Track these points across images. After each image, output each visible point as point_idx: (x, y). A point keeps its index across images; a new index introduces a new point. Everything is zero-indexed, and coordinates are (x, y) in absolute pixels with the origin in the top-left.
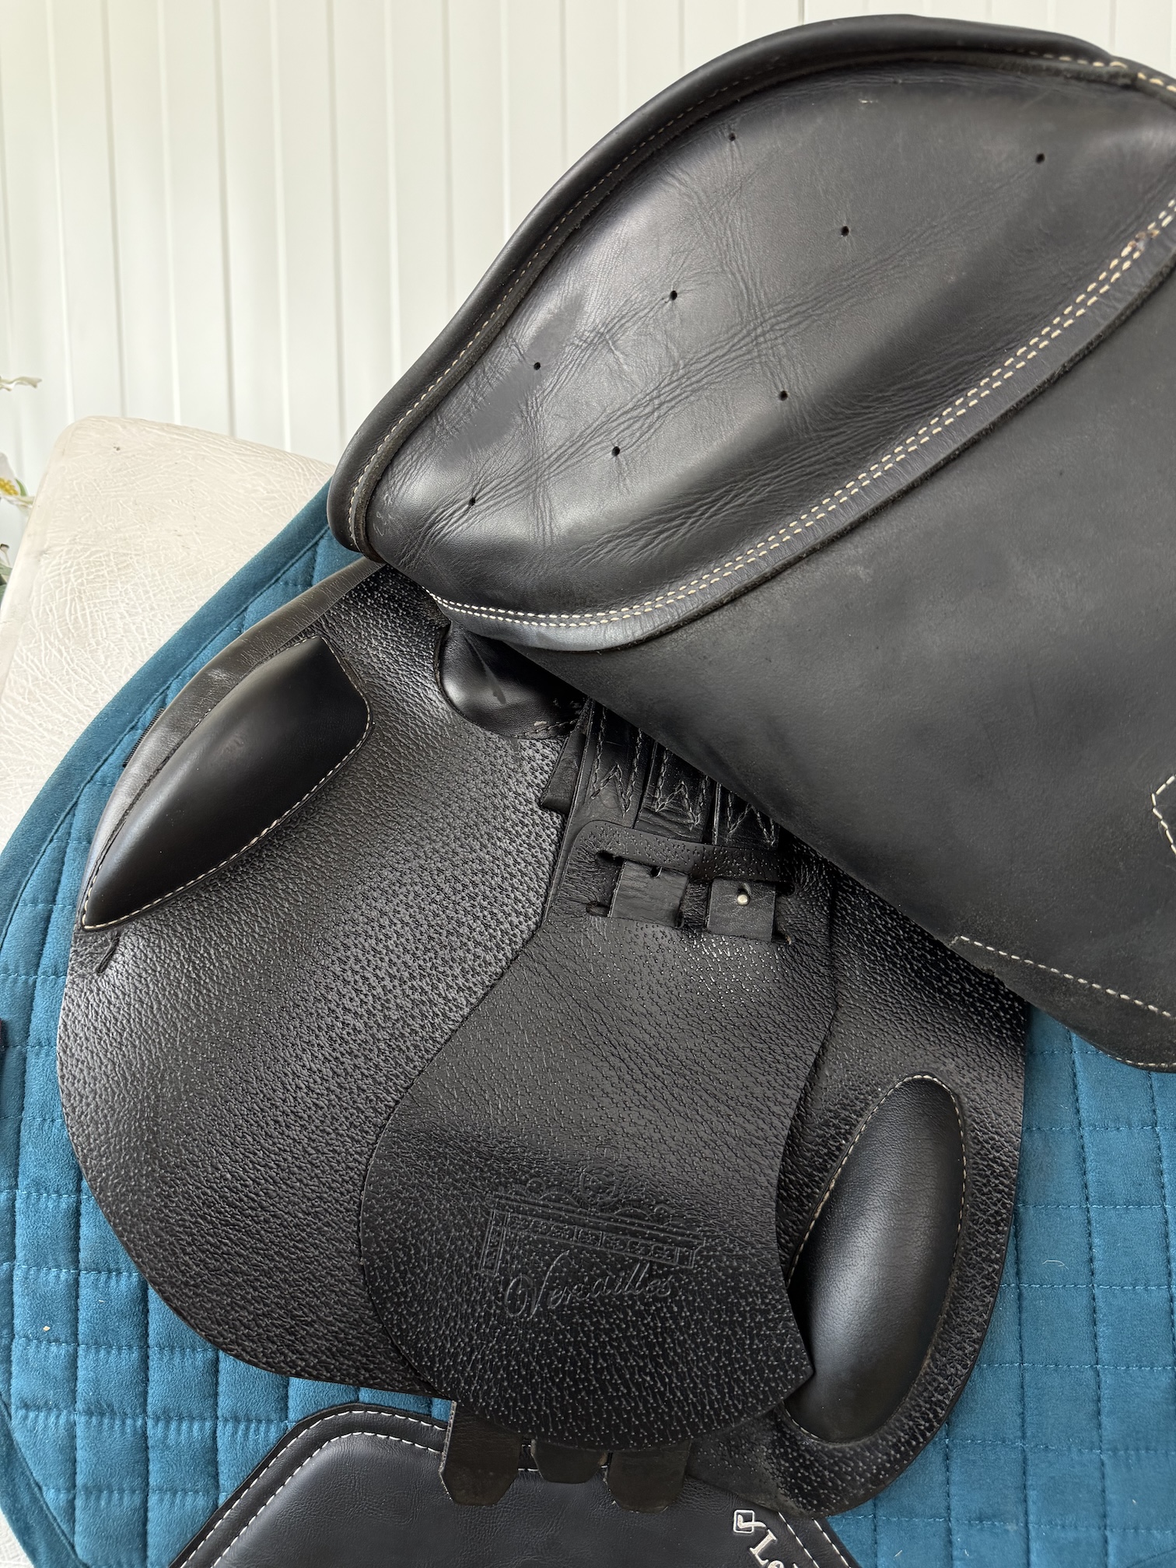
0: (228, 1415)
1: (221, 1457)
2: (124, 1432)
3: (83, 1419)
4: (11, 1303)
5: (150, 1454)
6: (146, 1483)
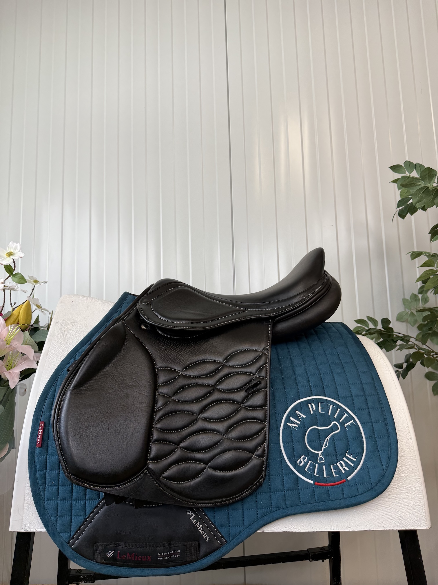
0: (88, 499)
1: (87, 507)
2: (68, 503)
3: (60, 501)
4: (45, 479)
5: (73, 508)
6: (72, 514)
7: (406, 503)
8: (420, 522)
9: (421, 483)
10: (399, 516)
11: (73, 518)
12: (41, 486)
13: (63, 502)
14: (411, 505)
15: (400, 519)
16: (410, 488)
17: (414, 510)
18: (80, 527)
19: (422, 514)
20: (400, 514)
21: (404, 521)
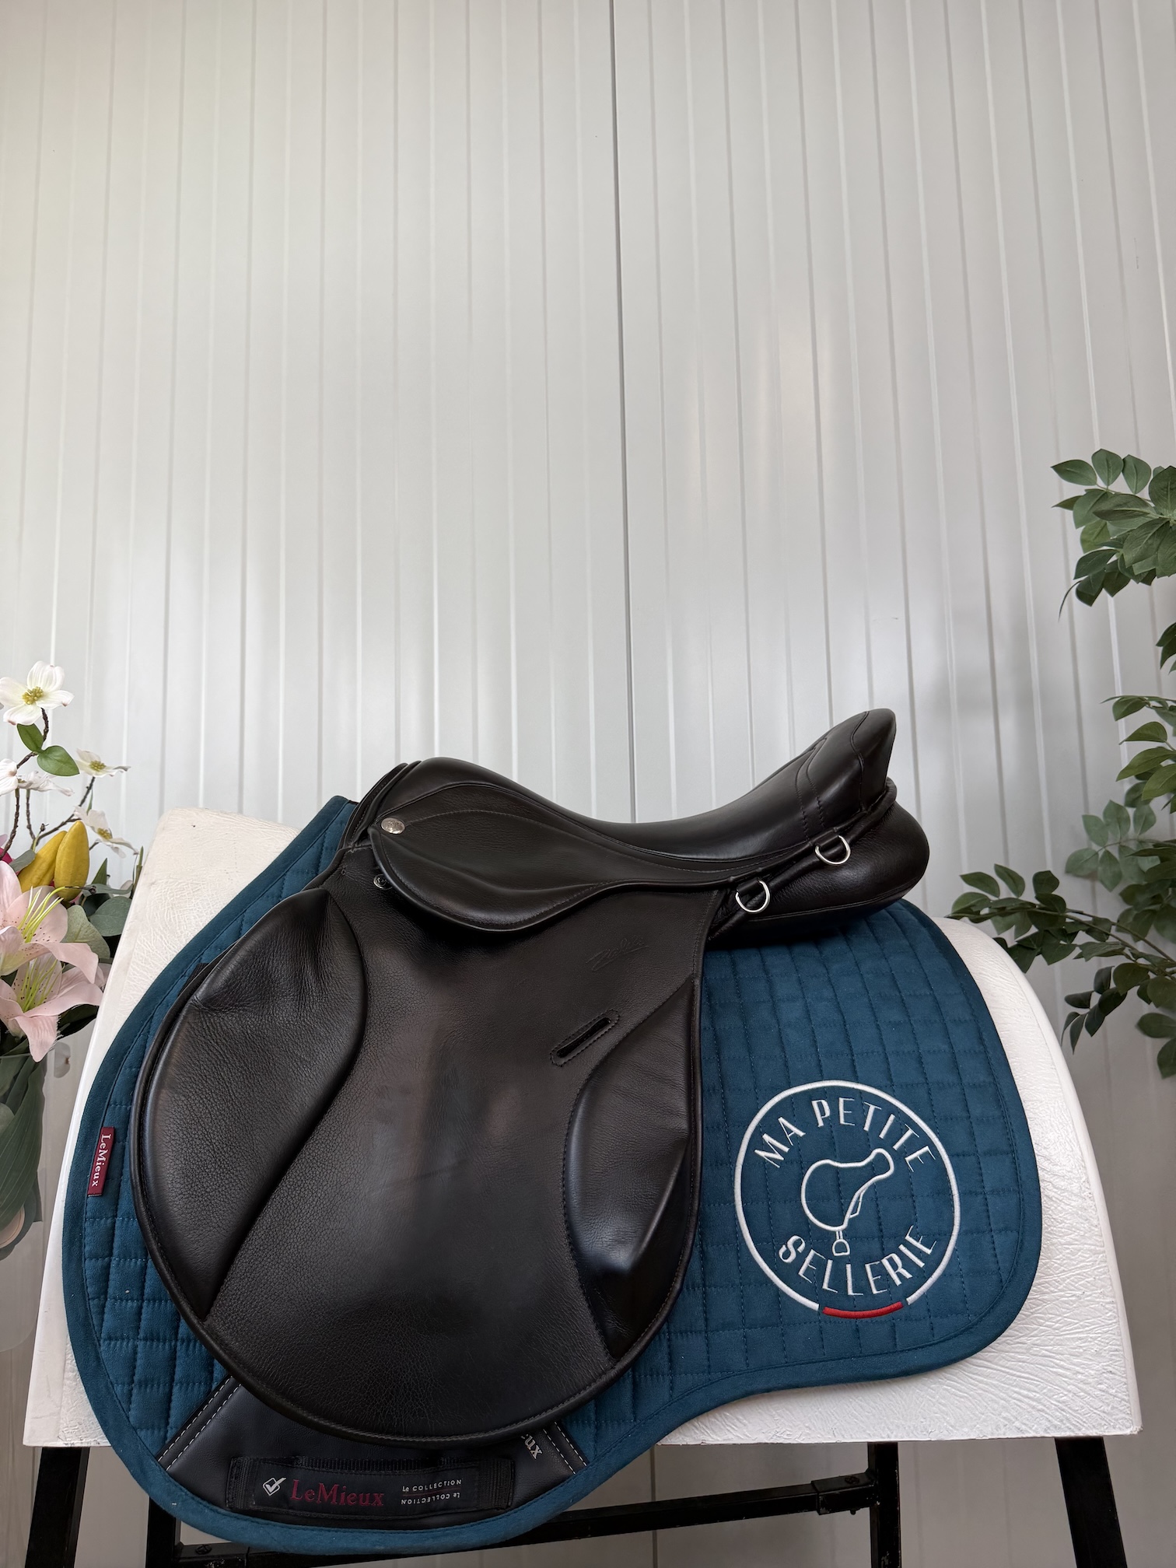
2: (164, 1349)
3: (142, 1342)
4: (107, 1280)
5: (178, 1362)
6: (172, 1380)
7: (1078, 1366)
8: (1114, 1417)
9: (1117, 1313)
10: (1059, 1402)
11: (176, 1389)
12: (93, 1299)
13: (152, 1345)
14: (1090, 1371)
15: (1063, 1410)
16: (1087, 1329)
17: (1099, 1386)
18: (195, 1415)
19: (1120, 1395)
20: (1062, 1397)
21: (1073, 1413)
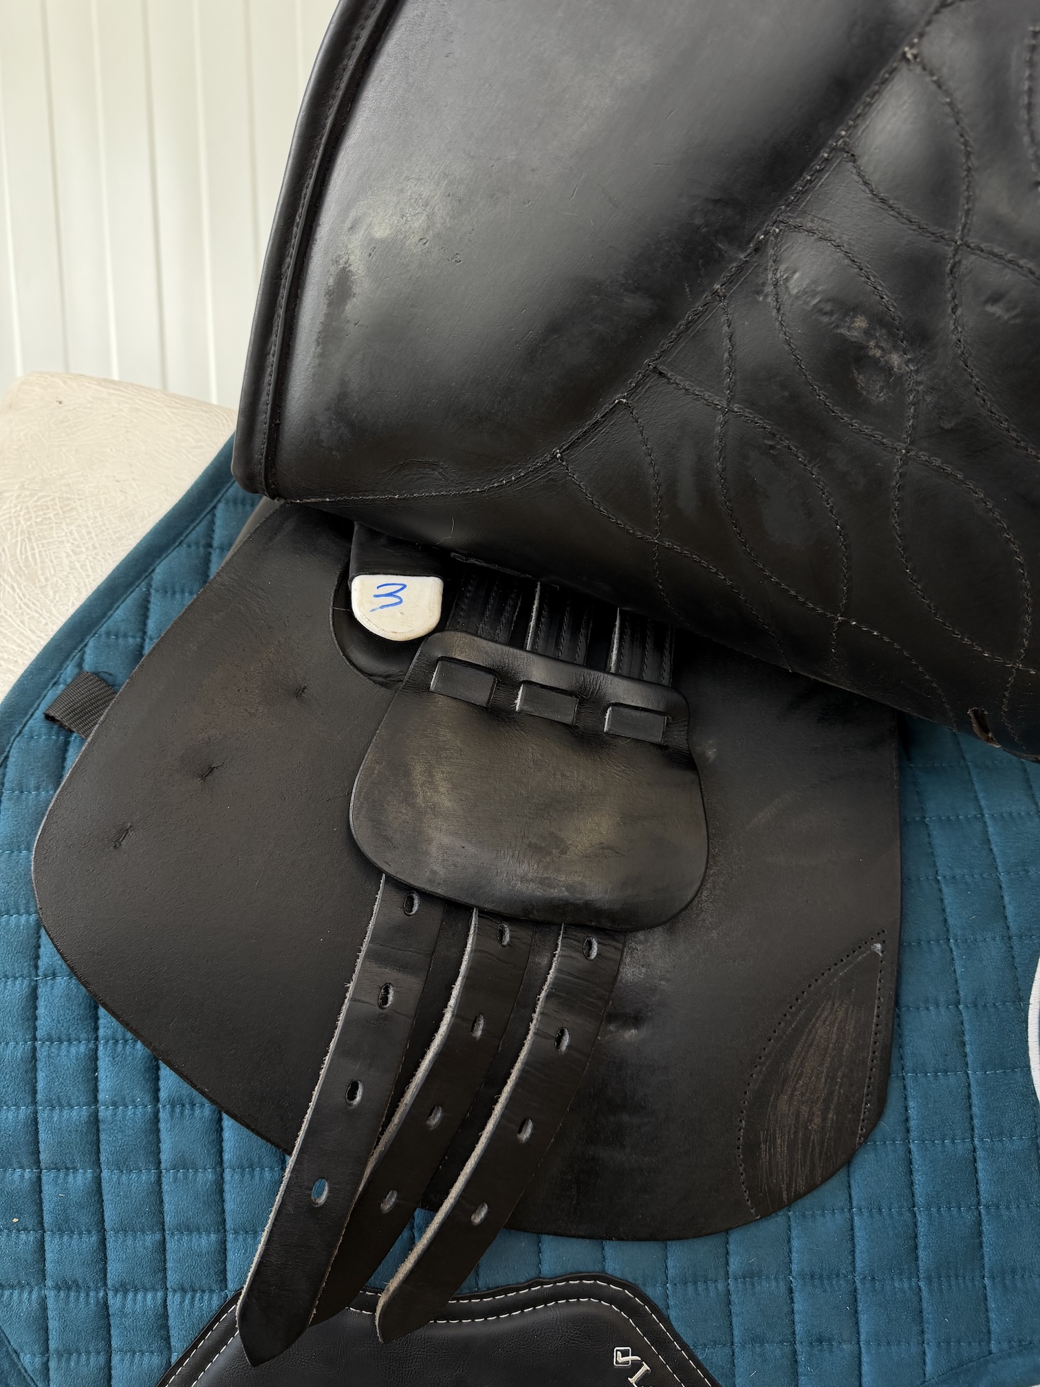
0: (176, 1287)
1: (171, 1322)
2: (87, 1305)
3: (53, 1293)
5: (112, 1321)
6: (109, 1346)
11: (116, 1360)
13: (68, 1296)
